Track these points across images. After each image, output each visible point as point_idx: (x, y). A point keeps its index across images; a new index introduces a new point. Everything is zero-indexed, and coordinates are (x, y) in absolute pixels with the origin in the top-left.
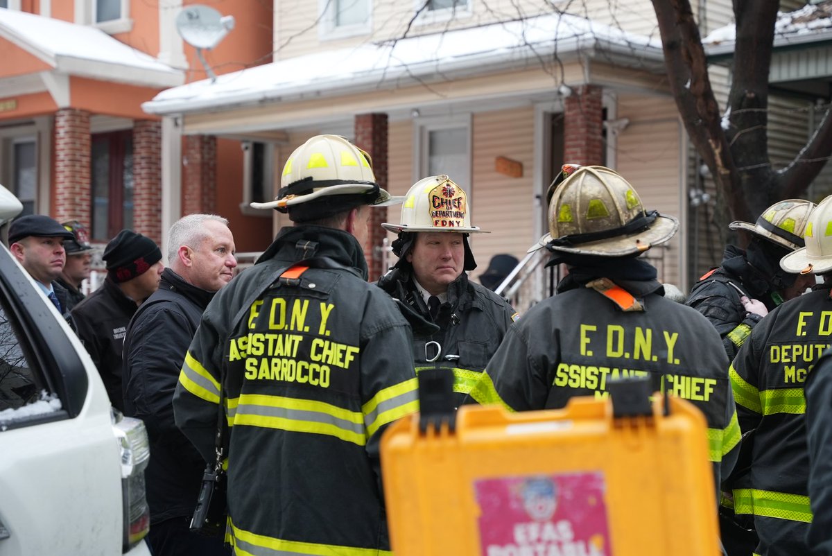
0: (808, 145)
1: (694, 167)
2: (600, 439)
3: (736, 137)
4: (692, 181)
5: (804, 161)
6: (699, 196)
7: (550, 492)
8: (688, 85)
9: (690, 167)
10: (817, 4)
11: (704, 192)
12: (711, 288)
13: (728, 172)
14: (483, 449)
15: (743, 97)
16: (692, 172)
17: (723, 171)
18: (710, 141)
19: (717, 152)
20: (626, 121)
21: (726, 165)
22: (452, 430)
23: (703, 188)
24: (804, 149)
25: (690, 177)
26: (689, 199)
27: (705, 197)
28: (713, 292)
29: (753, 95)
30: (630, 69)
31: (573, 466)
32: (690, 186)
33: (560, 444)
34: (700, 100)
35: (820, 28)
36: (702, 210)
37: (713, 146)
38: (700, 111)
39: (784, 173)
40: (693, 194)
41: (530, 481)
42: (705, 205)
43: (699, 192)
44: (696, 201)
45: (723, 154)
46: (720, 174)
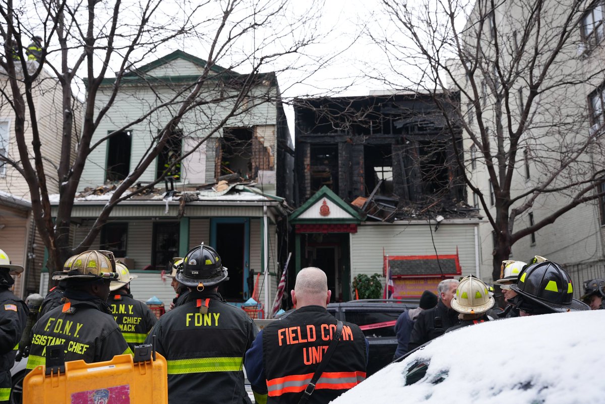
0: (84, 241)
1: (31, 245)
2: (130, 371)
3: (59, 236)
4: (29, 250)
5: (83, 246)
6: (31, 256)
7: (106, 396)
8: (43, 216)
9: (28, 245)
10: (80, 192)
11: (34, 254)
12: (54, 294)
13: (55, 249)
14: (77, 379)
15: (61, 222)
16: (30, 246)
17: (53, 248)
18: (50, 237)
19: (52, 241)
20: (3, 226)
21: (55, 246)
22: (63, 372)
23: (33, 253)
24: (82, 242)
25: (28, 248)
26: (28, 256)
27: (34, 256)
28: (55, 296)
29: (65, 222)
30: (12, 207)
31: (117, 383)
32: (28, 252)
33: (112, 375)
34: (47, 222)
35: (82, 200)
36: (32, 260)
37: (51, 239)
38: (46, 226)
39: (75, 250)
40: (29, 254)
41: (97, 392)
42: (33, 259)
43: (32, 254)
44: (30, 257)
45: (54, 242)
46: (52, 249)
